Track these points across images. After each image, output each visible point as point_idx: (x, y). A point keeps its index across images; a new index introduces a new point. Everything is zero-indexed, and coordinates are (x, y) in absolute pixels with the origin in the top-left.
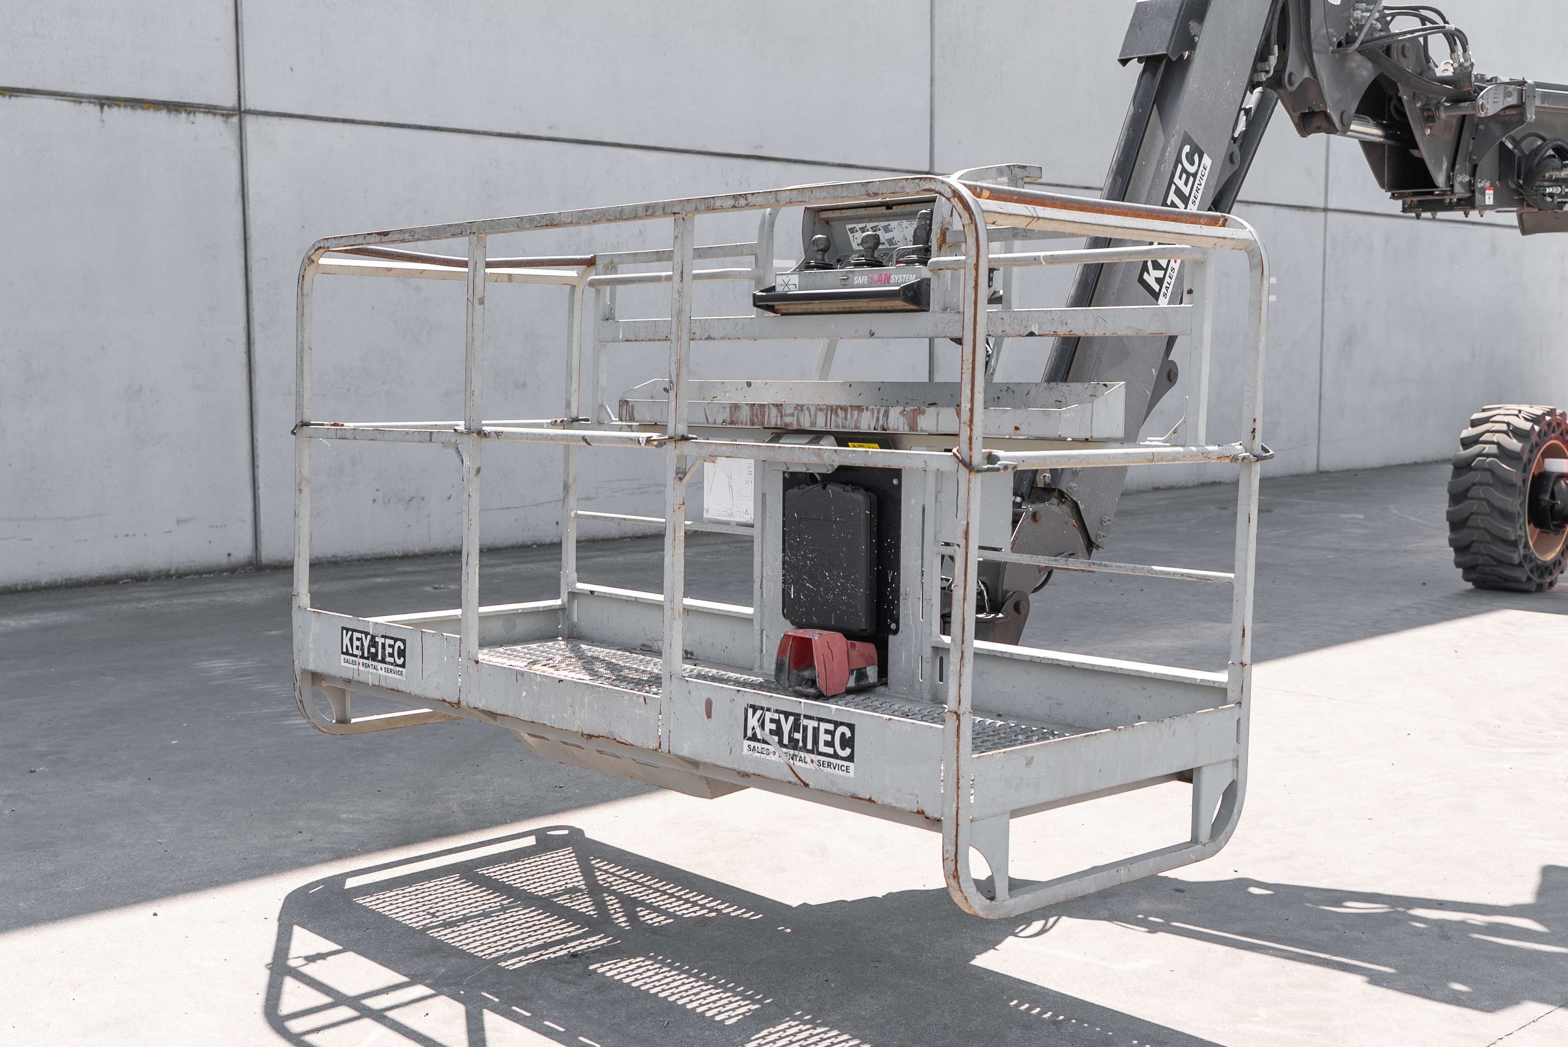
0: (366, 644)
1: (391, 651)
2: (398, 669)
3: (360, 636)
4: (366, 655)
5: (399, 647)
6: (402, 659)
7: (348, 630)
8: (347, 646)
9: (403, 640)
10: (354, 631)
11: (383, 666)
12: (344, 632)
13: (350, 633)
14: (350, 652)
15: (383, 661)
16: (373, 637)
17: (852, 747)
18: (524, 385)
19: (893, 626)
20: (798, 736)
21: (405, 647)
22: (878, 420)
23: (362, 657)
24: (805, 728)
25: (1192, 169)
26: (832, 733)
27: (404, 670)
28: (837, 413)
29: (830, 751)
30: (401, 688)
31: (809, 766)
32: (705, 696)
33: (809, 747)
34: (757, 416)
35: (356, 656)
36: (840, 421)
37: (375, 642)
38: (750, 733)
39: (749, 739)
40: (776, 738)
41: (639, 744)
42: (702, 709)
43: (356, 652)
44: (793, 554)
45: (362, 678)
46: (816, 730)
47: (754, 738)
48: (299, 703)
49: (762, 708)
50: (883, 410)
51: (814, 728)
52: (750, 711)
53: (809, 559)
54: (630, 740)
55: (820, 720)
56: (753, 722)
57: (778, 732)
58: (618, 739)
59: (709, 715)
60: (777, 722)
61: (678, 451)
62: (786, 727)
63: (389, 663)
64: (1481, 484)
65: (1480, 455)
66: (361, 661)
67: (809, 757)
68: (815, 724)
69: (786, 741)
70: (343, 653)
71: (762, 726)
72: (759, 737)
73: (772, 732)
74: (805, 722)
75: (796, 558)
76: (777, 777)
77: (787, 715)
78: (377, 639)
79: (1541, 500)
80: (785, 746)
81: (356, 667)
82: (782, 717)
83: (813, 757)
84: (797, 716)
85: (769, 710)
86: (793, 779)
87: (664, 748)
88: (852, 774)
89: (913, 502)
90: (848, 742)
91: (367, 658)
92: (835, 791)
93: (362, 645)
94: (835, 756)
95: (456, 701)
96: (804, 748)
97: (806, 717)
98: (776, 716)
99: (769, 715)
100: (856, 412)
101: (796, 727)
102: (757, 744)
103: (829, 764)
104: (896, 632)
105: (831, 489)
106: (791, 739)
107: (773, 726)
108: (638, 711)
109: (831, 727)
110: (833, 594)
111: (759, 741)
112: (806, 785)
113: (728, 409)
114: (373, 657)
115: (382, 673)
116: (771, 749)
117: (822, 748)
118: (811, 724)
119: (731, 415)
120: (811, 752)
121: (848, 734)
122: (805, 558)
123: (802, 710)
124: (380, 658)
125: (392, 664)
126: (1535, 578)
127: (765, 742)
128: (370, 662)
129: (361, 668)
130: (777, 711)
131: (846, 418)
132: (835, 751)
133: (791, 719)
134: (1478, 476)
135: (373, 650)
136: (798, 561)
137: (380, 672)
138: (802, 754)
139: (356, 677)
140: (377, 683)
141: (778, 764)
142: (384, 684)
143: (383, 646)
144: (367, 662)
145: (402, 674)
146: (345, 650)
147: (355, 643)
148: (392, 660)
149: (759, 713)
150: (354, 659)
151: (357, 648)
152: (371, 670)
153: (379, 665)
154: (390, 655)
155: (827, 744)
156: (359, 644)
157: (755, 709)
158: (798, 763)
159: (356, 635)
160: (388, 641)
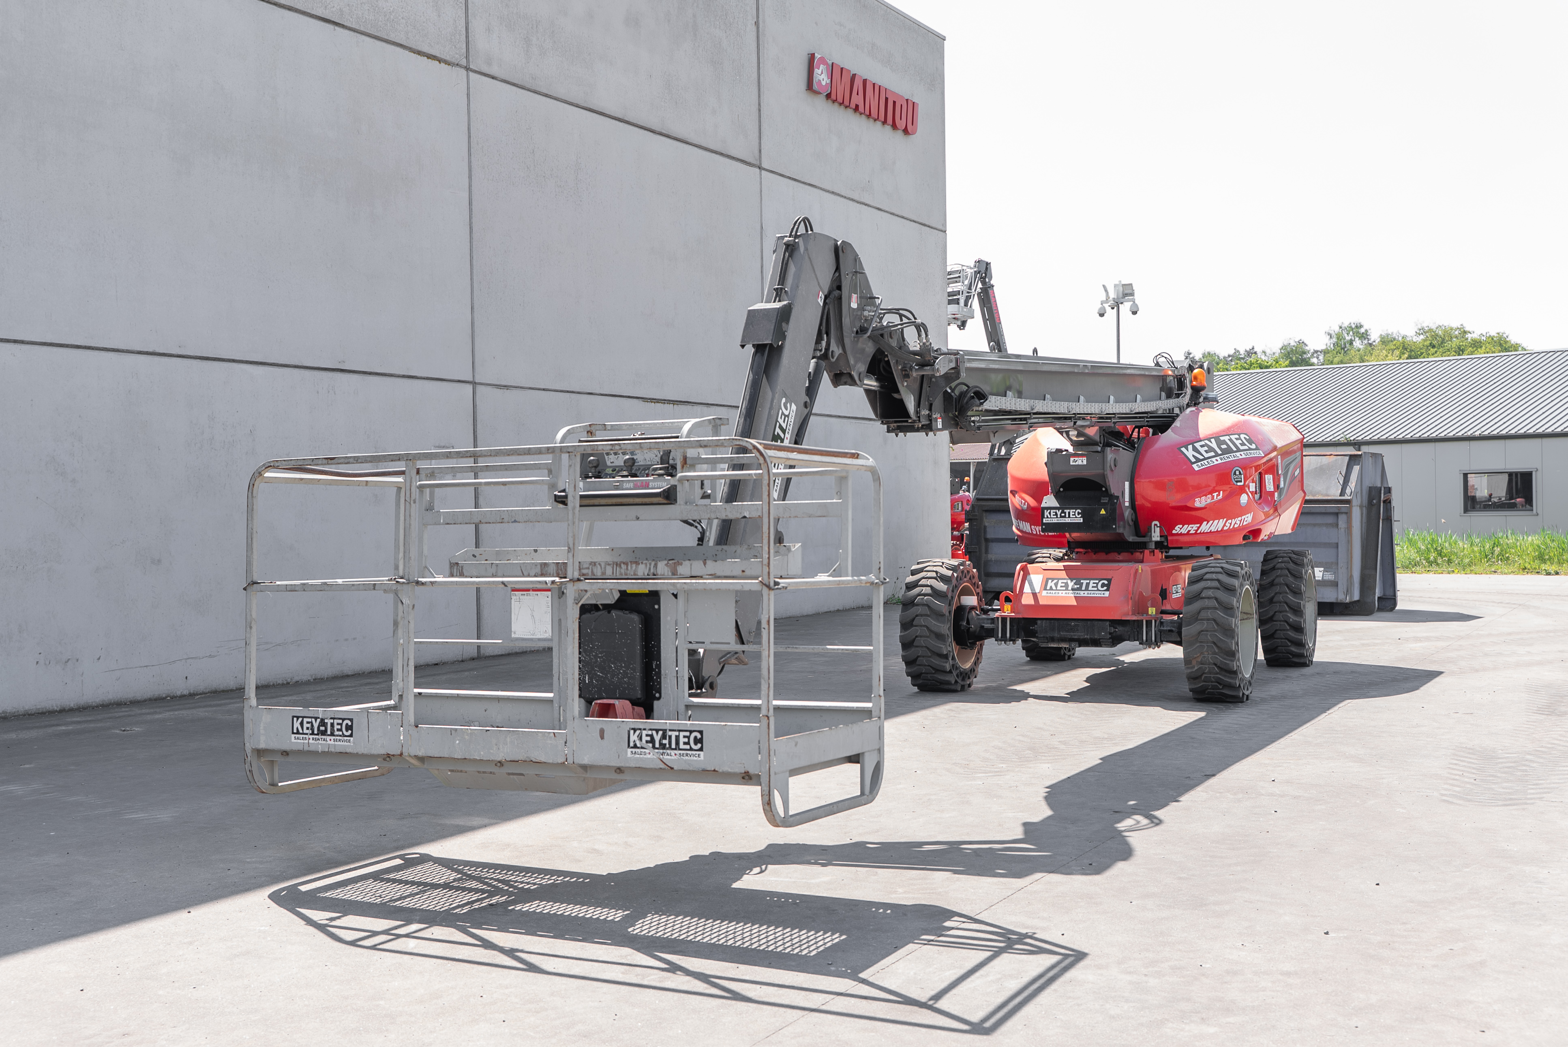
0: (316, 725)
1: (339, 727)
2: (346, 738)
3: (309, 720)
4: (316, 732)
5: (347, 724)
6: (350, 732)
7: (298, 718)
8: (297, 729)
9: (351, 720)
10: (303, 717)
11: (332, 738)
12: (295, 719)
13: (300, 719)
14: (301, 731)
15: (332, 734)
16: (322, 720)
17: (702, 743)
18: (159, 561)
19: (657, 695)
20: (666, 742)
21: (352, 724)
22: (650, 569)
23: (313, 734)
24: (670, 737)
25: (787, 413)
26: (688, 737)
27: (352, 739)
28: (620, 566)
29: (687, 747)
30: (348, 751)
31: (674, 757)
32: (599, 727)
33: (673, 746)
34: (561, 570)
35: (307, 734)
36: (623, 571)
37: (324, 723)
38: (632, 744)
39: (632, 748)
40: (651, 745)
41: (551, 761)
42: (597, 734)
43: (305, 731)
44: (587, 655)
45: (312, 748)
46: (677, 738)
47: (635, 746)
48: (248, 772)
49: (640, 729)
50: (653, 563)
51: (676, 736)
52: (632, 732)
53: (599, 657)
54: (543, 760)
55: (680, 731)
56: (634, 737)
57: (652, 741)
58: (534, 760)
59: (602, 737)
60: (651, 736)
61: (575, 588)
62: (657, 738)
63: (337, 736)
64: (922, 615)
65: (919, 595)
66: (311, 737)
67: (673, 752)
68: (677, 733)
69: (657, 745)
70: (293, 733)
71: (641, 739)
72: (638, 745)
73: (647, 742)
74: (670, 733)
75: (590, 657)
76: (652, 766)
77: (657, 731)
78: (326, 721)
79: (961, 625)
80: (657, 749)
81: (307, 741)
82: (654, 732)
83: (676, 752)
84: (664, 731)
85: (645, 729)
86: (663, 766)
87: (570, 761)
88: (702, 758)
89: (669, 618)
90: (699, 741)
91: (318, 734)
92: (691, 769)
93: (312, 725)
94: (691, 749)
95: (399, 753)
96: (670, 748)
97: (670, 730)
98: (650, 733)
99: (644, 733)
100: (634, 566)
101: (664, 737)
102: (637, 750)
103: (687, 755)
104: (659, 699)
105: (614, 613)
106: (661, 744)
107: (649, 738)
108: (549, 742)
109: (687, 734)
110: (618, 678)
111: (638, 748)
112: (672, 768)
113: (539, 566)
114: (324, 733)
115: (332, 742)
116: (647, 751)
117: (682, 746)
118: (673, 734)
119: (542, 570)
120: (675, 749)
121: (699, 736)
122: (596, 657)
123: (668, 727)
124: (329, 733)
125: (340, 736)
126: (959, 681)
127: (642, 748)
128: (320, 737)
129: (311, 741)
130: (651, 730)
131: (627, 569)
132: (691, 747)
133: (660, 733)
134: (920, 610)
135: (322, 728)
136: (591, 659)
137: (329, 742)
138: (669, 751)
139: (306, 748)
140: (327, 750)
141: (652, 760)
142: (333, 750)
143: (332, 725)
144: (317, 737)
145: (349, 741)
146: (295, 731)
147: (306, 725)
148: (340, 733)
149: (638, 732)
150: (304, 736)
151: (308, 728)
152: (320, 742)
153: (328, 738)
154: (338, 730)
155: (685, 743)
156: (309, 725)
157: (635, 730)
158: (666, 757)
159: (305, 720)
160: (336, 721)
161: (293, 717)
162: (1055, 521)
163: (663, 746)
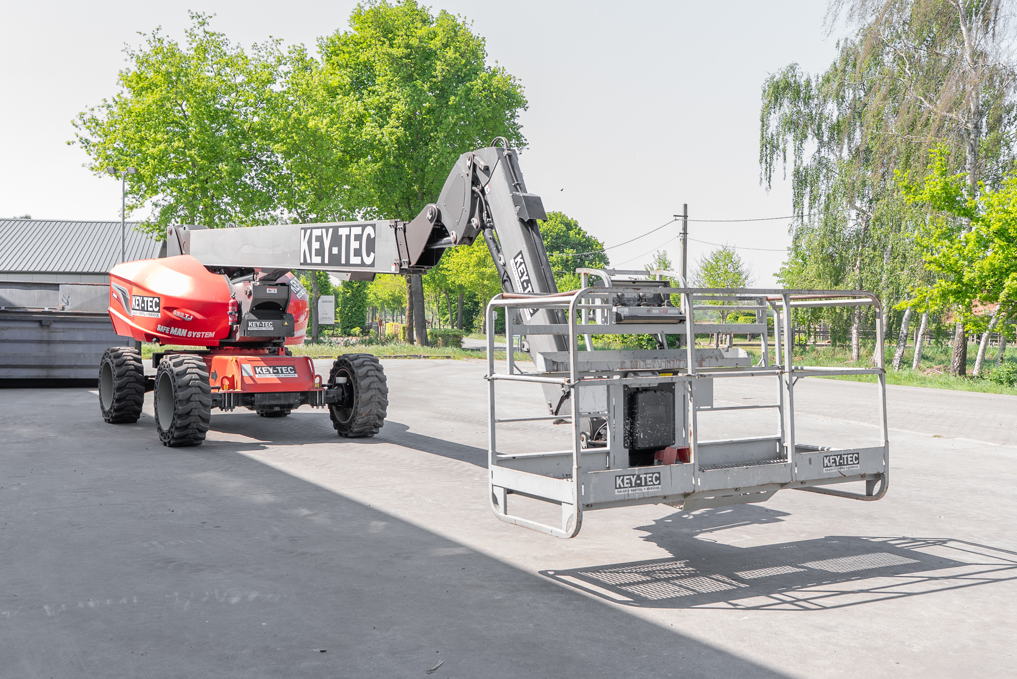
0: (633, 480)
1: (650, 479)
2: (655, 486)
3: (629, 477)
4: (633, 485)
5: (656, 476)
6: (658, 481)
7: (620, 476)
8: (619, 485)
9: (659, 473)
10: (623, 476)
11: (646, 487)
12: (618, 478)
13: (622, 478)
14: (622, 486)
15: (646, 485)
16: (638, 476)
17: (859, 460)
19: (674, 442)
20: (841, 461)
21: (660, 476)
23: (631, 486)
24: (844, 458)
26: (852, 457)
27: (660, 486)
29: (852, 463)
30: (657, 495)
31: (846, 469)
32: (808, 457)
33: (845, 463)
35: (627, 488)
38: (825, 465)
40: (835, 464)
41: (784, 482)
42: (808, 462)
45: (631, 497)
46: (847, 458)
47: (827, 466)
49: (829, 456)
53: (650, 421)
54: (779, 481)
55: (848, 454)
56: (826, 461)
57: (835, 462)
59: (810, 463)
60: (835, 459)
62: (837, 460)
63: (650, 485)
66: (630, 489)
67: (845, 467)
68: (847, 456)
69: (838, 464)
70: (616, 488)
71: (830, 462)
72: (829, 465)
73: (833, 463)
74: (843, 456)
76: (836, 476)
77: (837, 456)
78: (641, 476)
80: (838, 466)
81: (627, 493)
83: (847, 466)
84: (841, 455)
85: (831, 456)
86: (841, 475)
87: (794, 480)
88: (859, 468)
90: (857, 459)
91: (635, 486)
93: (631, 481)
94: (854, 464)
95: (693, 491)
96: (844, 465)
97: (843, 454)
98: (834, 457)
99: (831, 458)
101: (840, 459)
102: (828, 468)
103: (852, 467)
105: (658, 392)
106: (839, 463)
107: (833, 461)
109: (852, 455)
110: (661, 433)
114: (640, 485)
115: (646, 491)
116: (833, 468)
117: (849, 463)
121: (857, 456)
122: (648, 421)
127: (831, 466)
128: (637, 488)
133: (839, 456)
135: (638, 482)
136: (644, 422)
137: (644, 491)
138: (843, 467)
139: (626, 498)
140: (642, 497)
141: (835, 472)
142: (646, 496)
143: (645, 478)
144: (634, 488)
145: (658, 488)
146: (618, 486)
147: (626, 481)
148: (652, 483)
149: (828, 458)
150: (625, 489)
151: (627, 483)
152: (637, 492)
153: (643, 488)
154: (650, 481)
155: (851, 461)
156: (628, 481)
157: (826, 457)
158: (842, 470)
159: (625, 477)
160: (648, 475)
161: (616, 476)
162: (256, 329)
163: (840, 464)
